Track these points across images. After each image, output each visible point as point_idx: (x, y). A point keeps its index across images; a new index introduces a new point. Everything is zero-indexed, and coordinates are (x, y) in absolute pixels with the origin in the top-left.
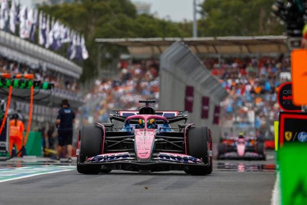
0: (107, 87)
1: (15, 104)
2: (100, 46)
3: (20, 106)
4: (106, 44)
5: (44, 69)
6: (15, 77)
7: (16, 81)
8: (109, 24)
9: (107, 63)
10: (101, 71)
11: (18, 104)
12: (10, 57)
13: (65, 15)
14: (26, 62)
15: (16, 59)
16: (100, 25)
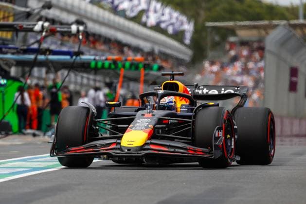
4: (214, 28)
6: (126, 60)
7: (127, 64)
9: (216, 45)
10: (210, 54)
12: (124, 42)
16: (209, 9)
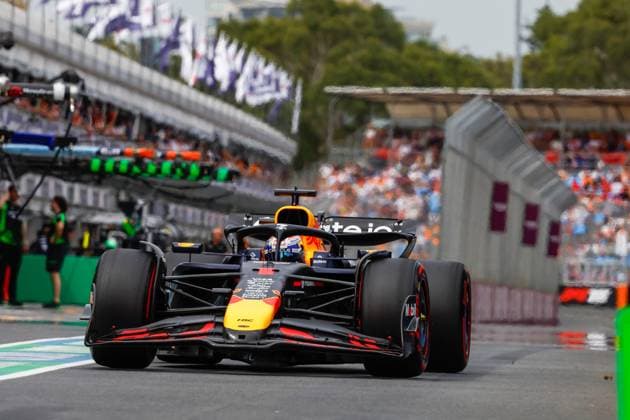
0: (342, 177)
1: (166, 208)
2: (334, 100)
3: (176, 211)
4: (343, 97)
5: (225, 142)
6: (164, 157)
7: (167, 166)
8: (349, 58)
9: (345, 133)
10: (335, 150)
11: (172, 207)
12: (159, 118)
13: (268, 40)
14: (191, 127)
15: (170, 122)
16: (333, 60)
